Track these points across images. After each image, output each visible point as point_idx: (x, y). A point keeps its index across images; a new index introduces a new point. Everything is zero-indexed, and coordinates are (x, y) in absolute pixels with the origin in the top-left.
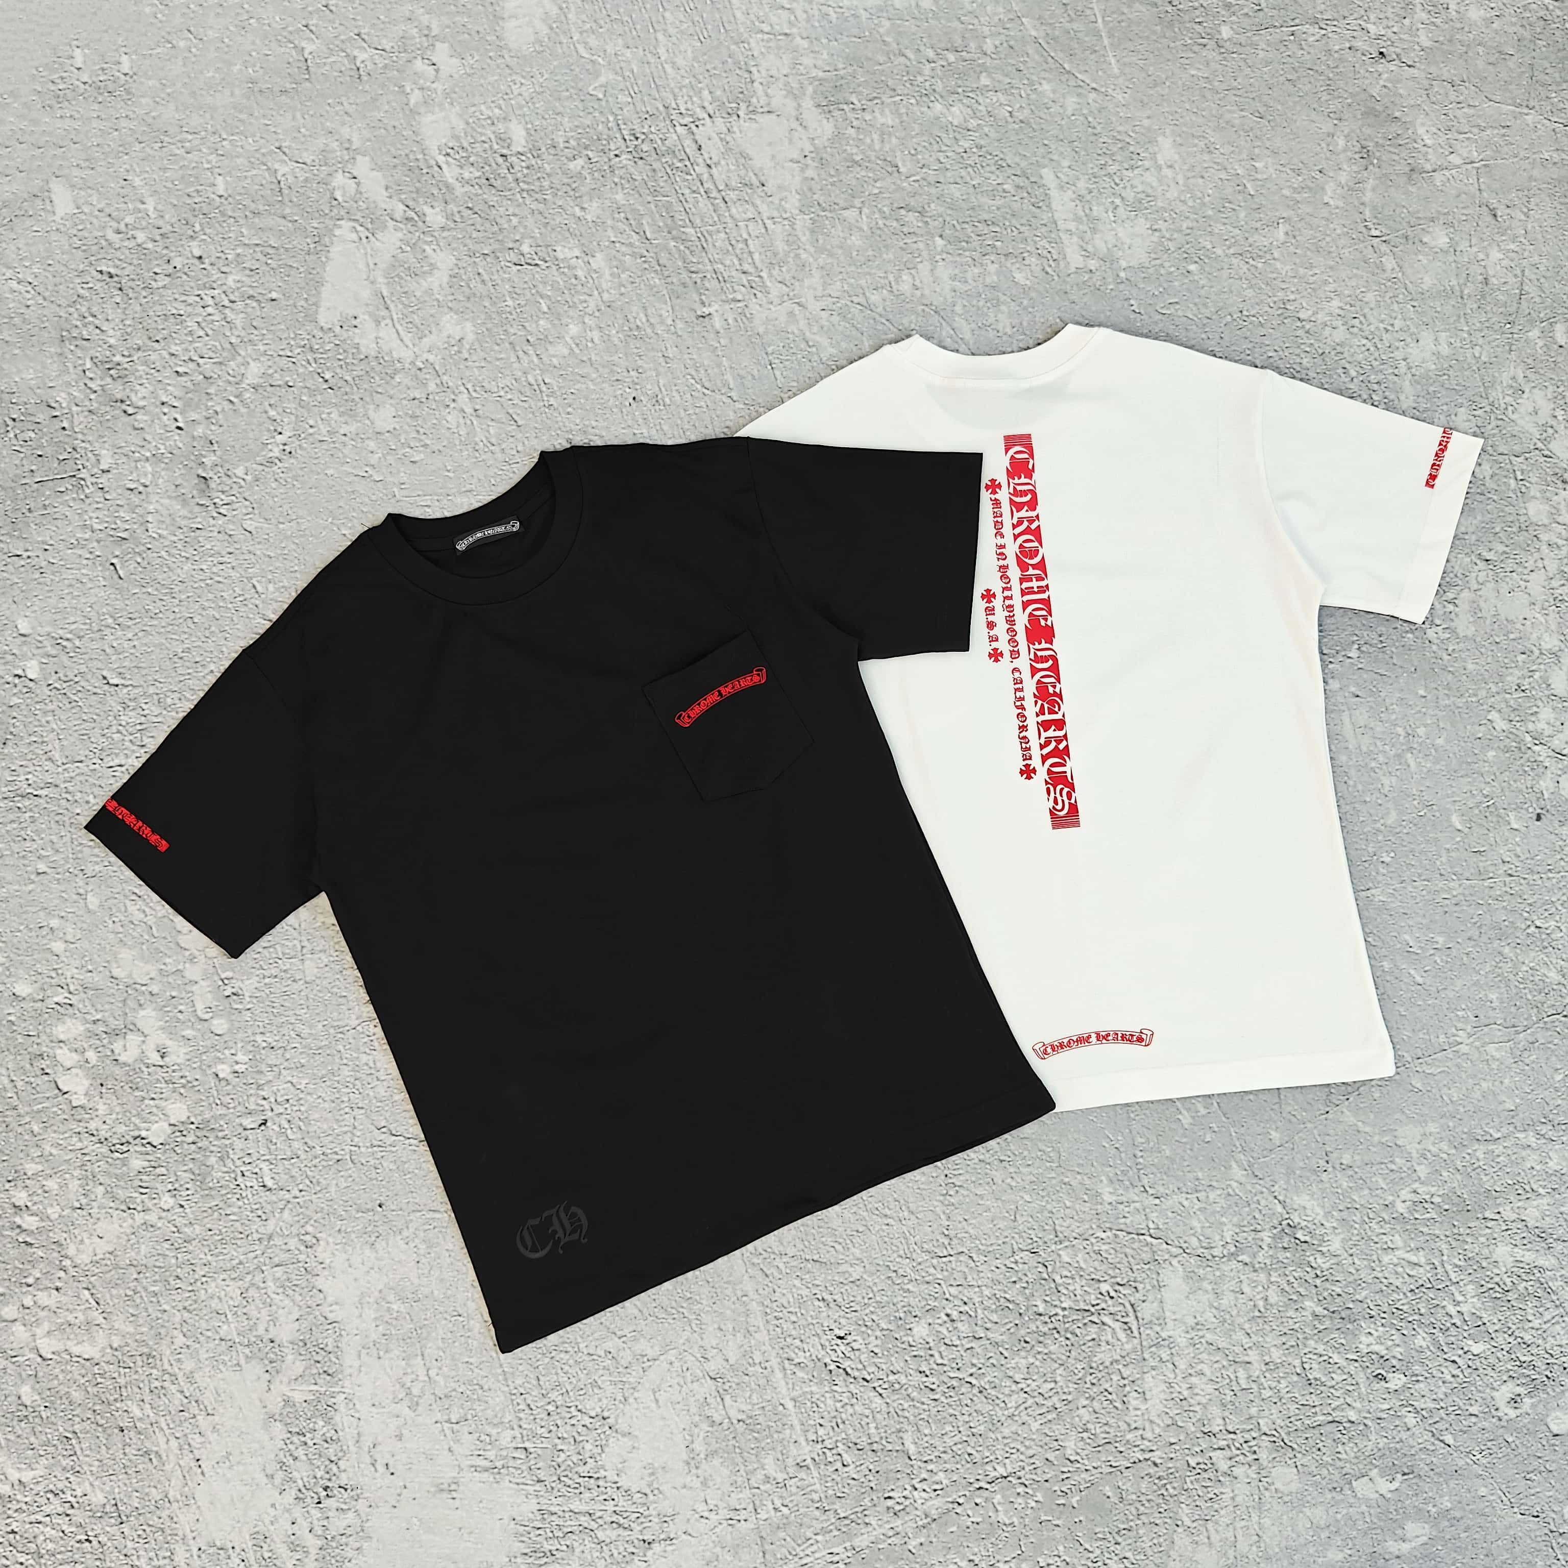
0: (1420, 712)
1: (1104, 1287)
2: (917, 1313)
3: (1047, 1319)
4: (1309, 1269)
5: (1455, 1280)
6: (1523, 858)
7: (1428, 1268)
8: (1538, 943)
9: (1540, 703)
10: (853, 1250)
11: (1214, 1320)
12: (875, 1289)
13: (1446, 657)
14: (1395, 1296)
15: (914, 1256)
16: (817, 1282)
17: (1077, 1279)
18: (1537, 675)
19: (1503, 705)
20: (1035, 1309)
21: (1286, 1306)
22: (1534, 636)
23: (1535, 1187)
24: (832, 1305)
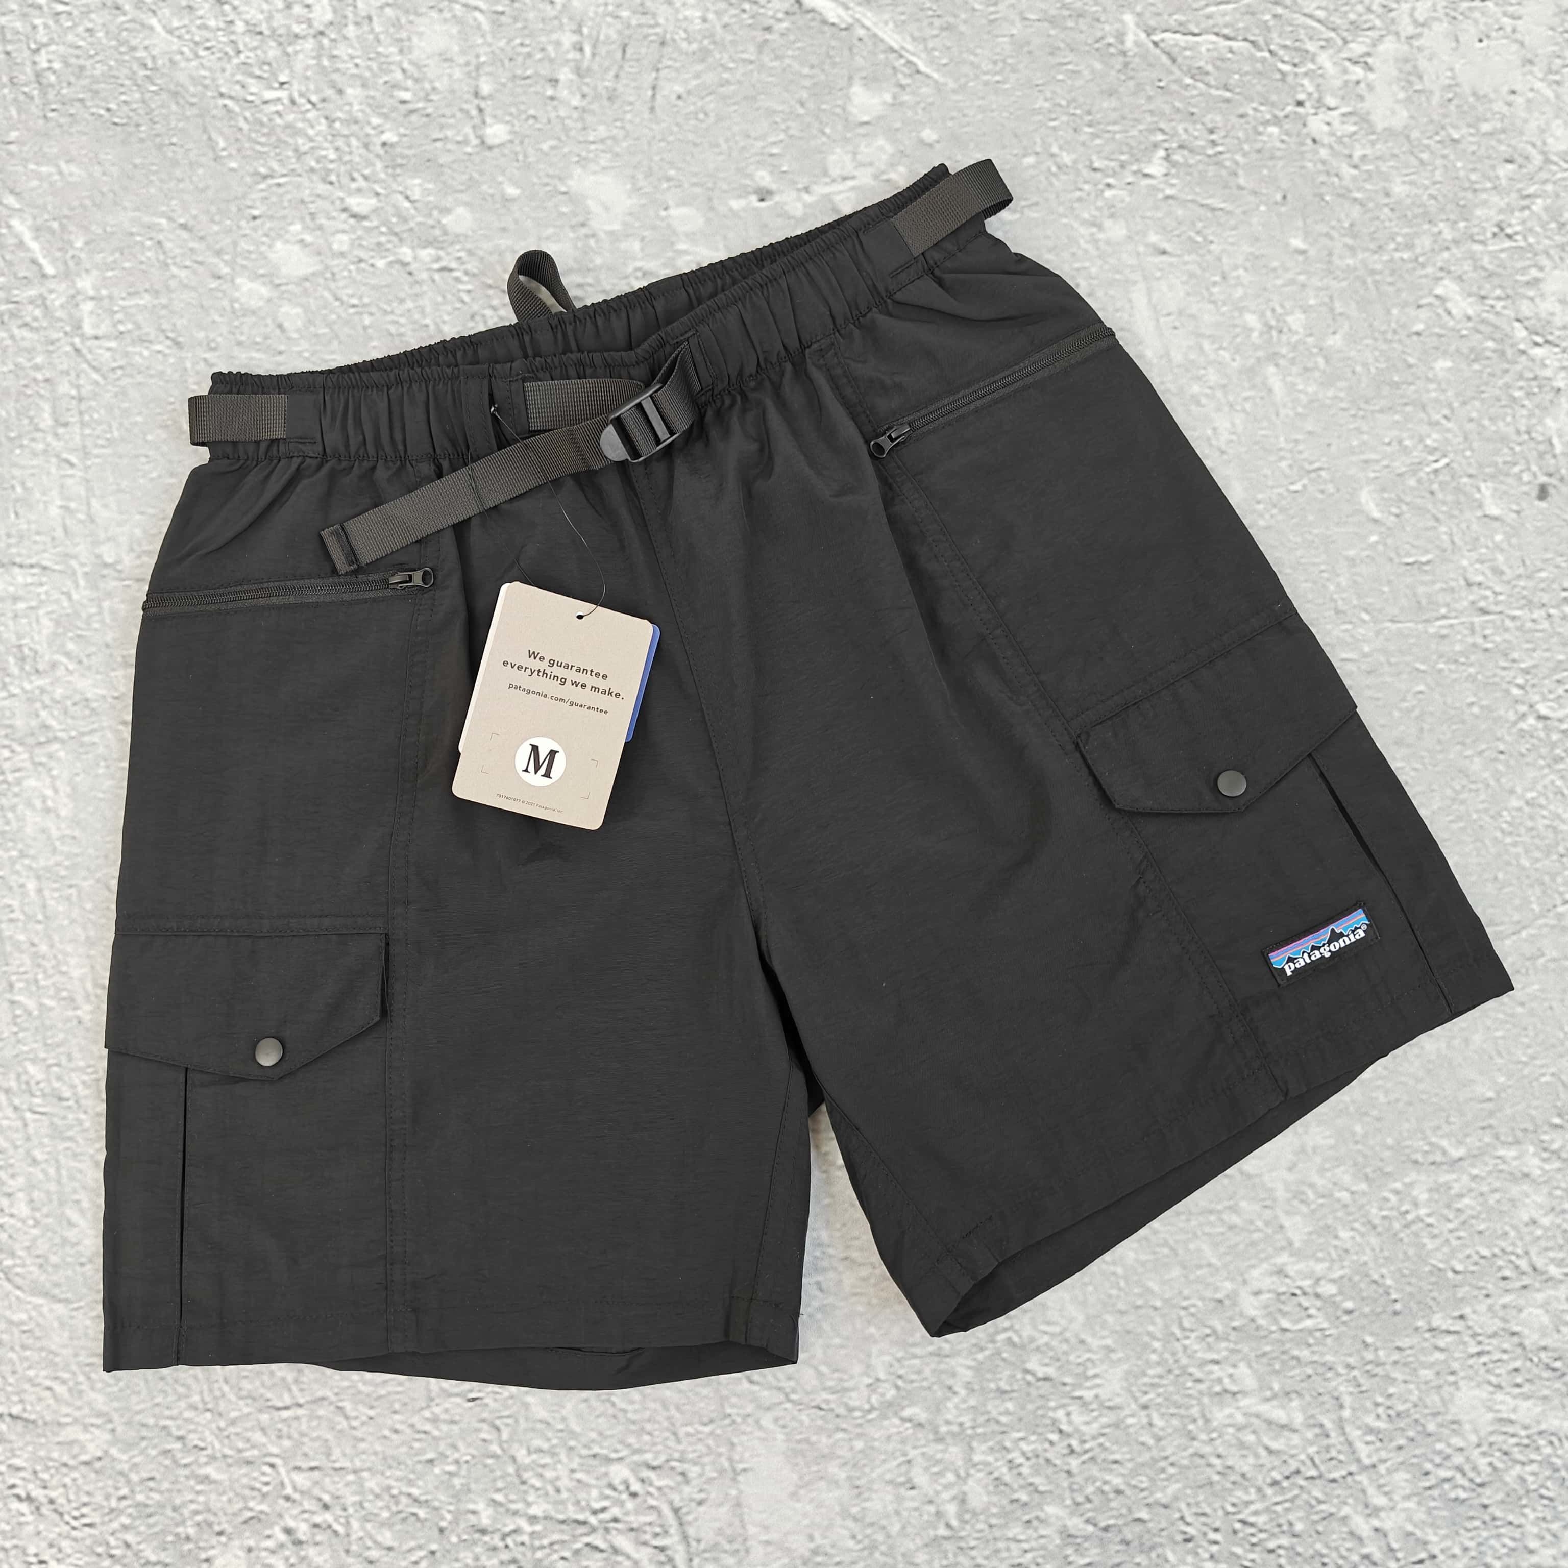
0: (1292, 282)
1: (619, 1473)
2: (225, 1526)
3: (497, 1541)
4: (1054, 1437)
5: (1367, 1462)
6: (1509, 574)
7: (1309, 1435)
8: (1544, 751)
9: (1544, 261)
10: (93, 1395)
11: (851, 1544)
12: (134, 1477)
13: (1347, 172)
14: (1240, 1495)
15: (222, 1406)
16: (17, 1462)
17: (563, 1456)
18: (1538, 205)
19: (1467, 266)
20: (473, 1519)
21: (1004, 1514)
22: (1533, 125)
23: (1540, 1263)
24: (45, 1510)
